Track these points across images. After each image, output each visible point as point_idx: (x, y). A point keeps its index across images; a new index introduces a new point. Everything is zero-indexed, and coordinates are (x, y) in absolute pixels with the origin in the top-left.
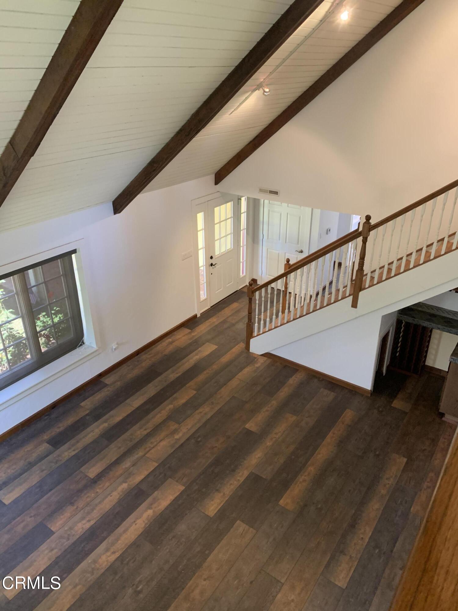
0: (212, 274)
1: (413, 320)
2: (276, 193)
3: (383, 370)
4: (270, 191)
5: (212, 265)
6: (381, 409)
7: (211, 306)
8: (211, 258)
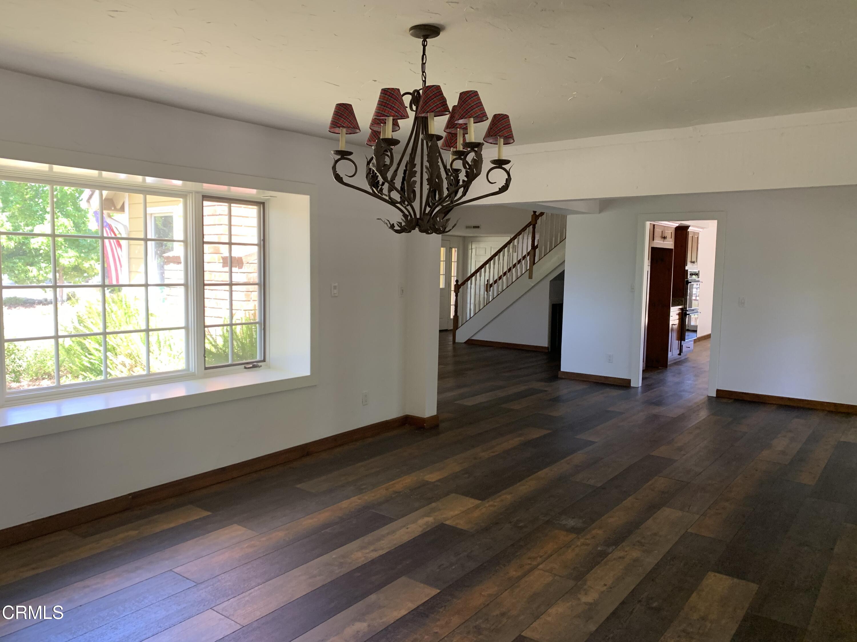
2: (478, 227)
4: (473, 226)
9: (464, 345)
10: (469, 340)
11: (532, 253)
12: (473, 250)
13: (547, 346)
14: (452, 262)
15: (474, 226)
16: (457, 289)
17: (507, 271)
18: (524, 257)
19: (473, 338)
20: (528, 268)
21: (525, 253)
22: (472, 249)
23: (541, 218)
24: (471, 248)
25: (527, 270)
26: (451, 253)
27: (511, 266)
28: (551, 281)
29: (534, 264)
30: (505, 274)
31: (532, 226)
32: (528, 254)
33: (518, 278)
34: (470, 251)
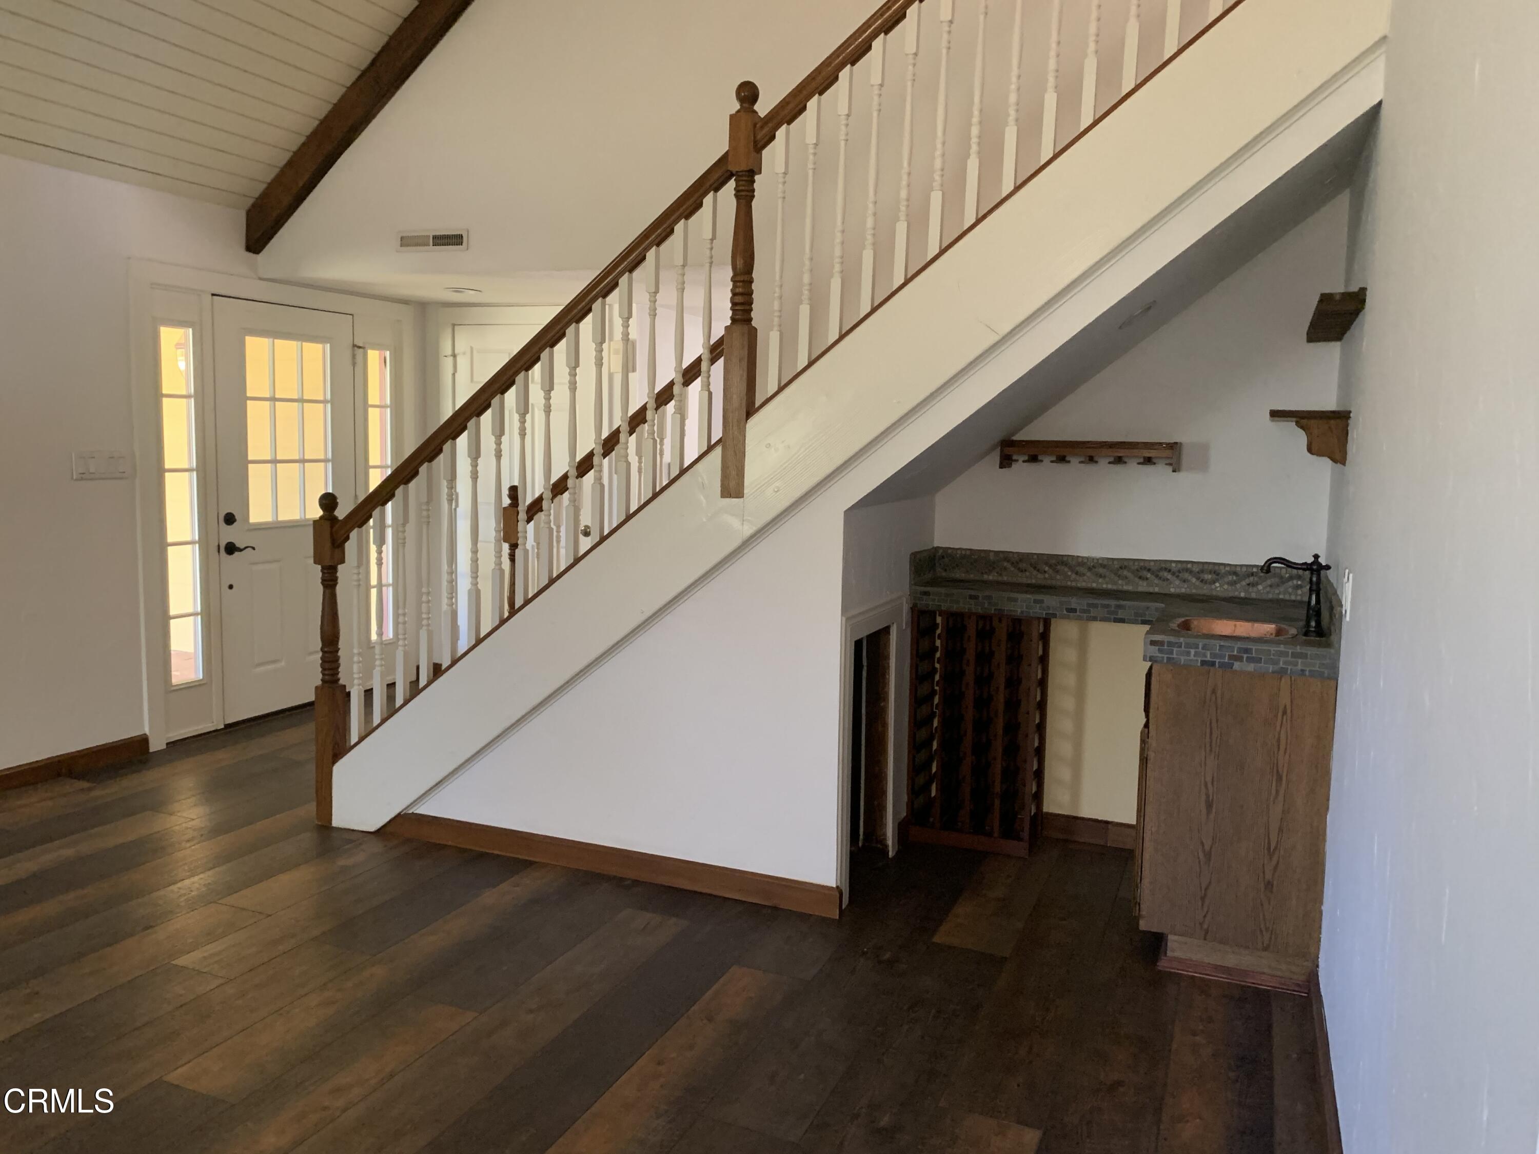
0: (231, 587)
1: (971, 597)
2: (455, 240)
3: (885, 834)
4: (435, 237)
5: (231, 549)
6: (887, 956)
7: (230, 720)
8: (230, 519)
9: (377, 847)
10: (402, 819)
11: (738, 343)
12: (458, 358)
13: (833, 884)
14: (366, 406)
15: (438, 233)
16: (328, 544)
17: (599, 451)
18: (691, 373)
19: (424, 809)
20: (717, 434)
21: (695, 349)
22: (454, 356)
23: (788, 133)
24: (449, 352)
25: (710, 448)
26: (359, 369)
27: (617, 423)
28: (847, 512)
29: (750, 411)
30: (585, 466)
31: (732, 184)
32: (716, 351)
33: (663, 489)
34: (447, 364)
